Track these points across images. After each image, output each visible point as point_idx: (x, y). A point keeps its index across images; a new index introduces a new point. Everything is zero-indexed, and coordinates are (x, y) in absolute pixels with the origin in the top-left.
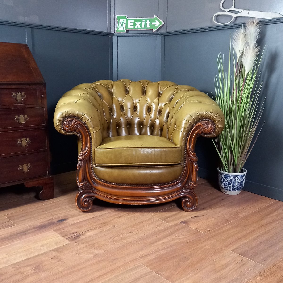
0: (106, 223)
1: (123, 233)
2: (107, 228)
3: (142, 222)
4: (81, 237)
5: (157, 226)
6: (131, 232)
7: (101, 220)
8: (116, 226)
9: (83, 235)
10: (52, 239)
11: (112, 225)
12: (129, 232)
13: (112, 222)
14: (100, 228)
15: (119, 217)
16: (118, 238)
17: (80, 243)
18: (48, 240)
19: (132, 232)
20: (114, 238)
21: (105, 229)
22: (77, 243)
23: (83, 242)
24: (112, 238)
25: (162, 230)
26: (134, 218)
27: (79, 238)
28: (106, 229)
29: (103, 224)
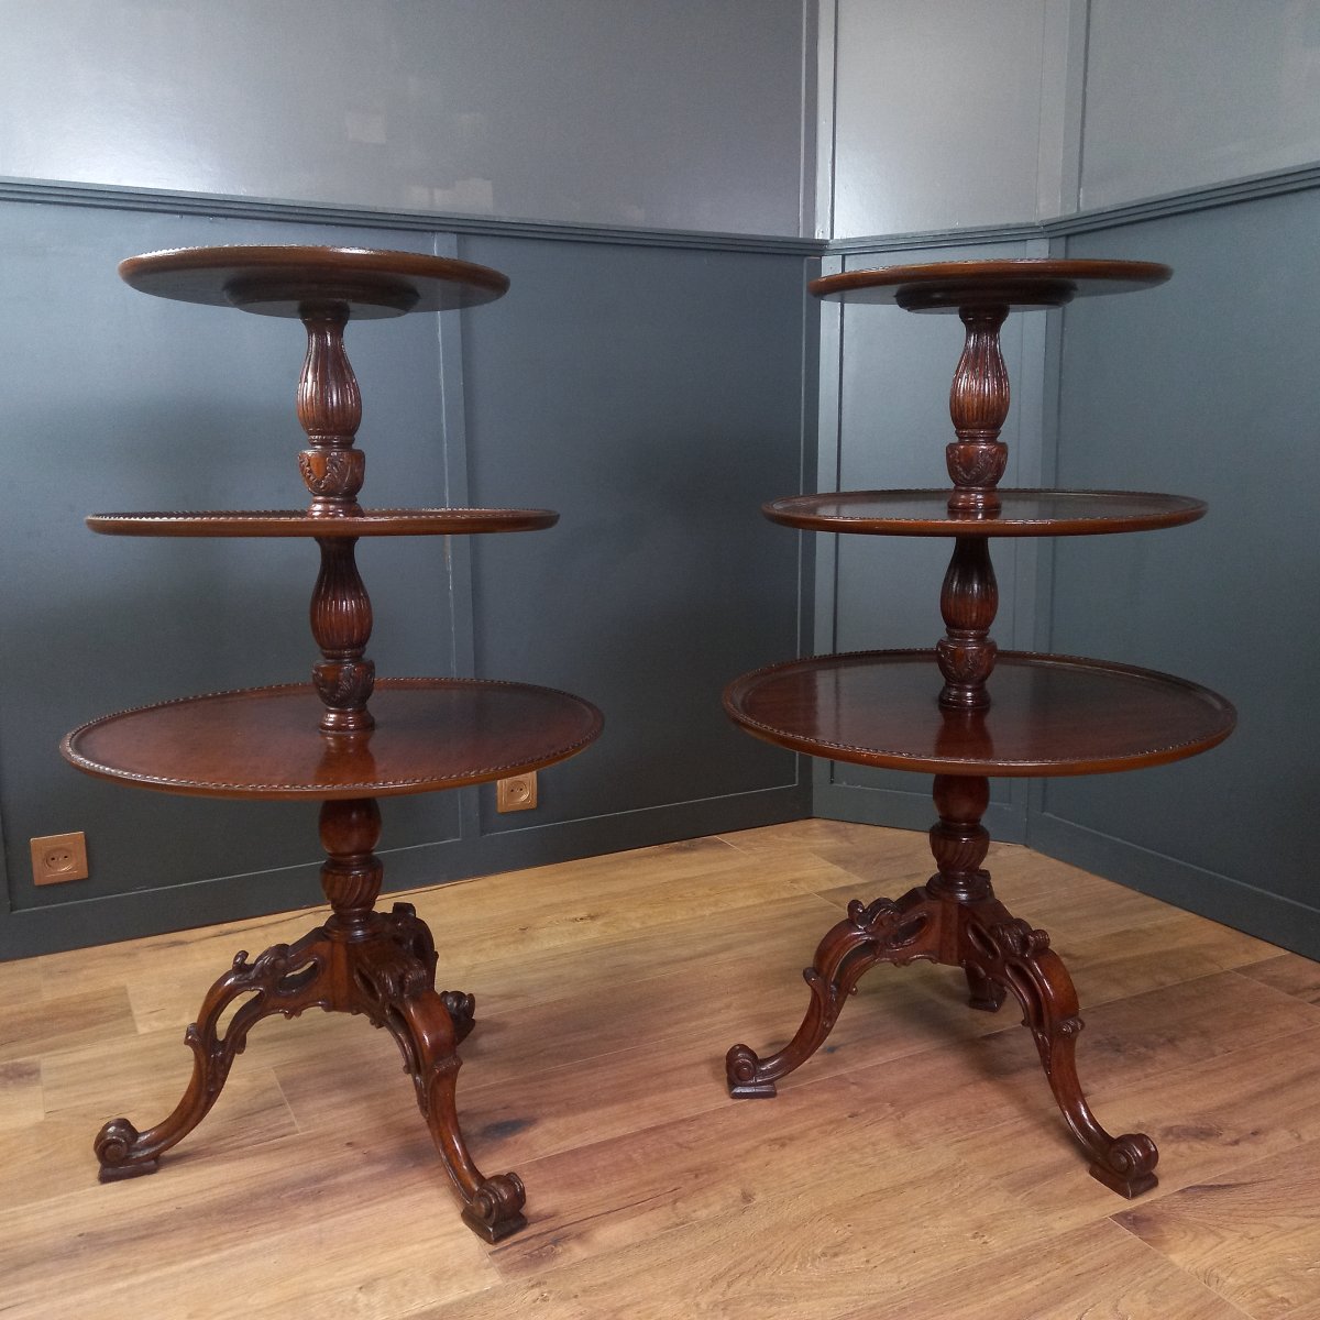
0: (711, 1169)
1: (786, 1253)
2: (706, 1206)
4: (569, 1250)
5: (980, 1229)
6: (832, 1251)
7: (691, 1149)
8: (759, 1198)
9: (580, 1237)
10: (427, 1245)
11: (736, 1192)
12: (818, 1251)
13: (743, 1166)
14: (675, 1202)
15: (782, 1142)
16: (753, 1284)
17: (550, 1292)
18: (409, 1250)
19: (836, 1255)
20: (729, 1286)
21: (699, 1213)
22: (536, 1291)
23: (572, 1287)
24: (723, 1284)
25: (1003, 1261)
26: (856, 1156)
27: (555, 1256)
28: (703, 1214)
29: (696, 1176)
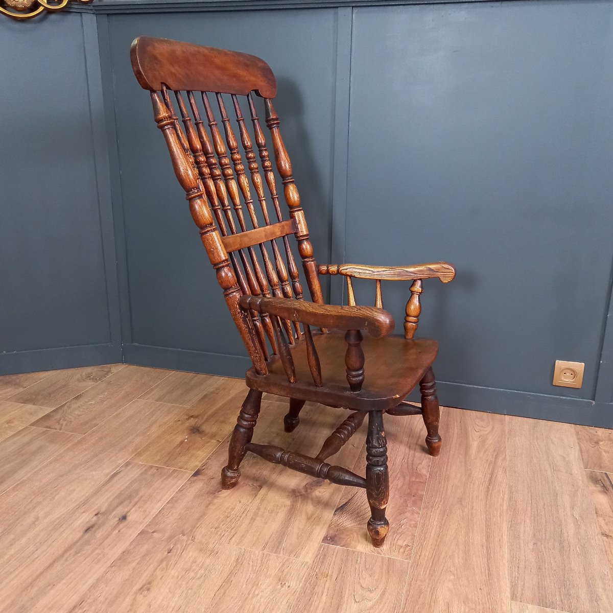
3: (228, 581)
5: (281, 580)
25: (304, 591)
